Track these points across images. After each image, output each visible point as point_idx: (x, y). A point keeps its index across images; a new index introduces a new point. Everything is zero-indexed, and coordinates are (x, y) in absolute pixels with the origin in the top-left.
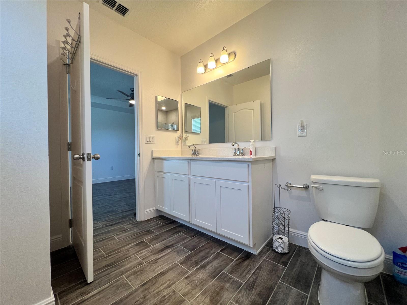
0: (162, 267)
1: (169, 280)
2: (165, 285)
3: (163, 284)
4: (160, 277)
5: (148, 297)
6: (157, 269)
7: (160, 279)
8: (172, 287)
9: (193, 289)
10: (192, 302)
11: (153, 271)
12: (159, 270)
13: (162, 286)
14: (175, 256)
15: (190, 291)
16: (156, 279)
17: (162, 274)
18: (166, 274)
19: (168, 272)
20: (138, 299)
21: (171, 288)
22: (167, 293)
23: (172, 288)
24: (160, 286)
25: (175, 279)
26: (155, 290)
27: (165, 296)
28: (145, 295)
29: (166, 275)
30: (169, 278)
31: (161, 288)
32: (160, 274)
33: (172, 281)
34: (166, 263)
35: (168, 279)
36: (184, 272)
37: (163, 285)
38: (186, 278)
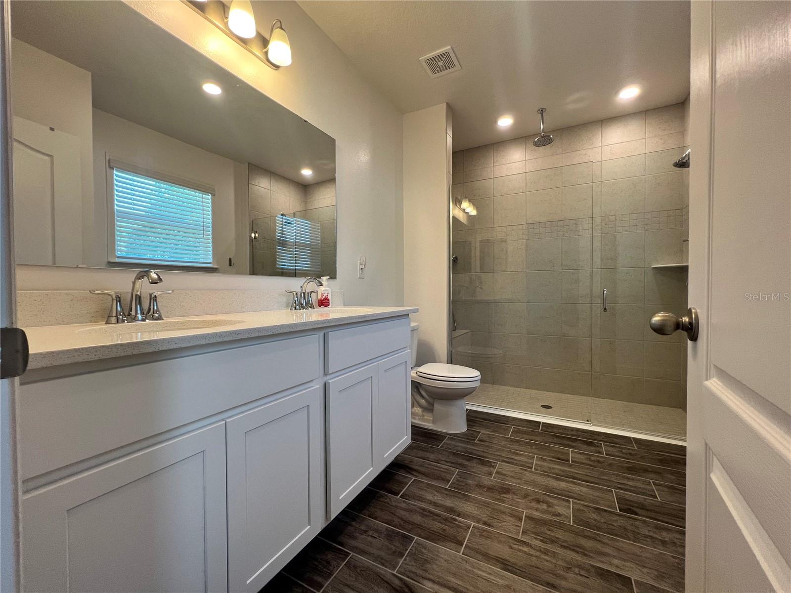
0: (490, 574)
1: (511, 547)
2: (526, 549)
3: (525, 553)
4: (516, 565)
5: (565, 565)
6: (501, 582)
7: (522, 563)
8: (519, 538)
9: (504, 513)
10: (522, 509)
11: (512, 588)
12: (502, 577)
13: (531, 553)
14: (445, 564)
15: (509, 514)
16: (525, 571)
17: (506, 565)
18: (501, 559)
19: (497, 557)
20: (579, 577)
21: (522, 539)
22: (534, 540)
23: (521, 537)
24: (532, 555)
25: (503, 540)
26: (545, 559)
27: (542, 541)
28: (565, 570)
29: (504, 558)
30: (507, 549)
31: (532, 552)
32: (510, 568)
33: (509, 542)
34: (475, 574)
35: (510, 550)
36: (479, 532)
37: (528, 552)
38: (489, 526)
